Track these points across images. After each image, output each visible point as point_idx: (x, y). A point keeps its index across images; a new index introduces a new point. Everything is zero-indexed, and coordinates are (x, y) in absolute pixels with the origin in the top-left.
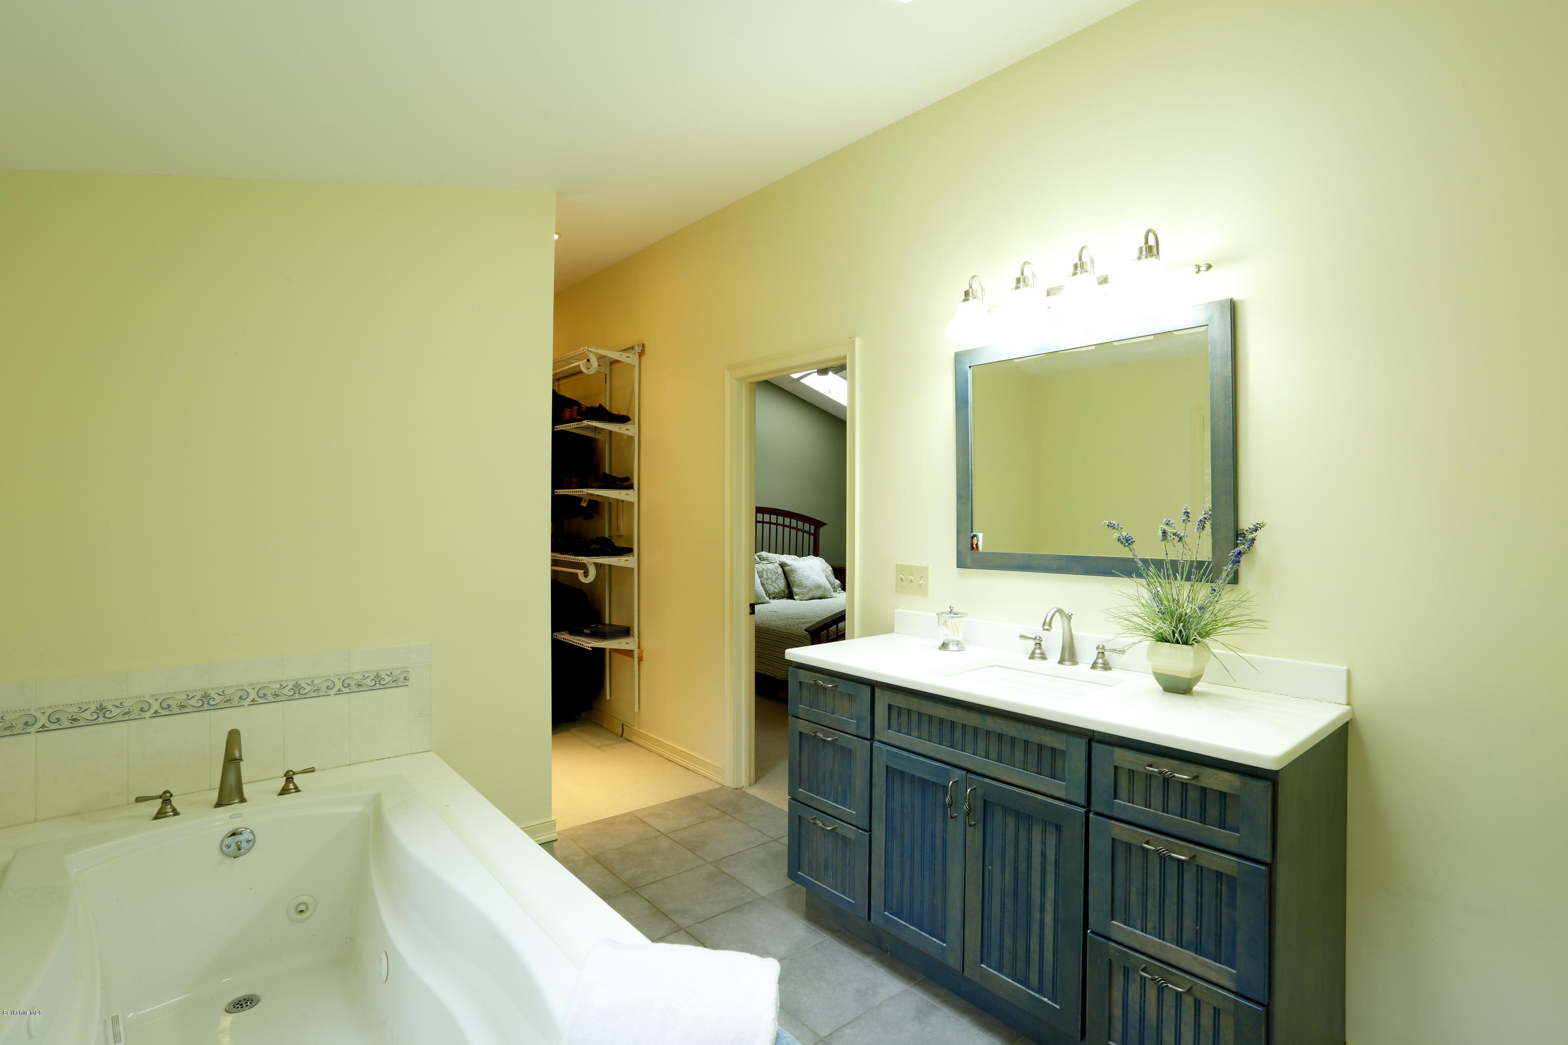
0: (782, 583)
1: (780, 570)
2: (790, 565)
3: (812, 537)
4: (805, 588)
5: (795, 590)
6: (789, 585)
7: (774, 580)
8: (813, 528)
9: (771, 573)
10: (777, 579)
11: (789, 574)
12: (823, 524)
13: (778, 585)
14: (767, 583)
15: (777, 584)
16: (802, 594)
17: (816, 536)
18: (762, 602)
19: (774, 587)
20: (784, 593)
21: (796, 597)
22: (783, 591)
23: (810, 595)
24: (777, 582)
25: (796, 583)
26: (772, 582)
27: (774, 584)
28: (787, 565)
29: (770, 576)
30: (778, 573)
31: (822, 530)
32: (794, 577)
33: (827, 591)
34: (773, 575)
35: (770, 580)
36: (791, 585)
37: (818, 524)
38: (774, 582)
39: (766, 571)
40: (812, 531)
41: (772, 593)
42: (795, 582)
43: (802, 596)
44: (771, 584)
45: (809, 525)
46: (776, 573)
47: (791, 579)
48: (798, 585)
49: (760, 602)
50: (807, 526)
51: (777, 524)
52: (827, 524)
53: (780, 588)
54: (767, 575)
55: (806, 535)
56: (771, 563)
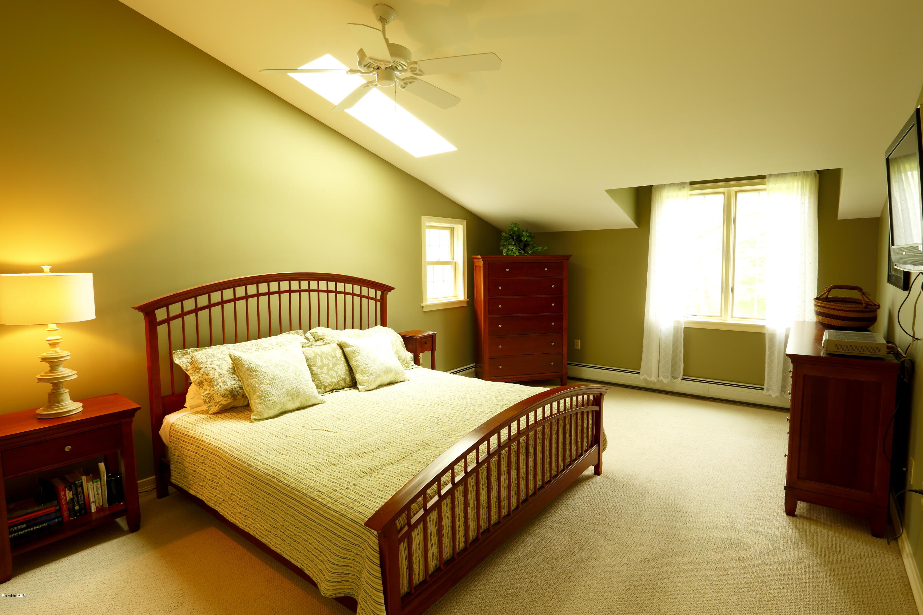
0: (342, 370)
1: (339, 352)
2: (351, 346)
3: (379, 304)
4: (372, 374)
5: (358, 377)
6: (351, 370)
7: (331, 366)
8: (379, 293)
9: (327, 358)
10: (335, 365)
11: (351, 357)
12: (390, 289)
13: (337, 373)
14: (322, 373)
15: (335, 371)
16: (368, 382)
17: (383, 302)
18: (313, 403)
19: (332, 377)
20: (345, 382)
21: (360, 387)
22: (343, 379)
23: (378, 383)
24: (336, 369)
25: (360, 369)
26: (329, 369)
27: (331, 372)
28: (348, 346)
29: (326, 362)
30: (336, 357)
31: (390, 296)
32: (357, 361)
33: (399, 373)
34: (329, 360)
35: (325, 368)
36: (354, 371)
37: (385, 289)
38: (332, 369)
39: (321, 357)
40: (379, 297)
41: (329, 385)
42: (358, 367)
43: (367, 384)
44: (328, 373)
45: (374, 290)
46: (333, 357)
47: (353, 363)
48: (362, 371)
49: (310, 404)
50: (372, 292)
51: (353, 294)
52: (395, 288)
53: (339, 376)
54: (322, 361)
55: (372, 302)
56: (328, 343)
